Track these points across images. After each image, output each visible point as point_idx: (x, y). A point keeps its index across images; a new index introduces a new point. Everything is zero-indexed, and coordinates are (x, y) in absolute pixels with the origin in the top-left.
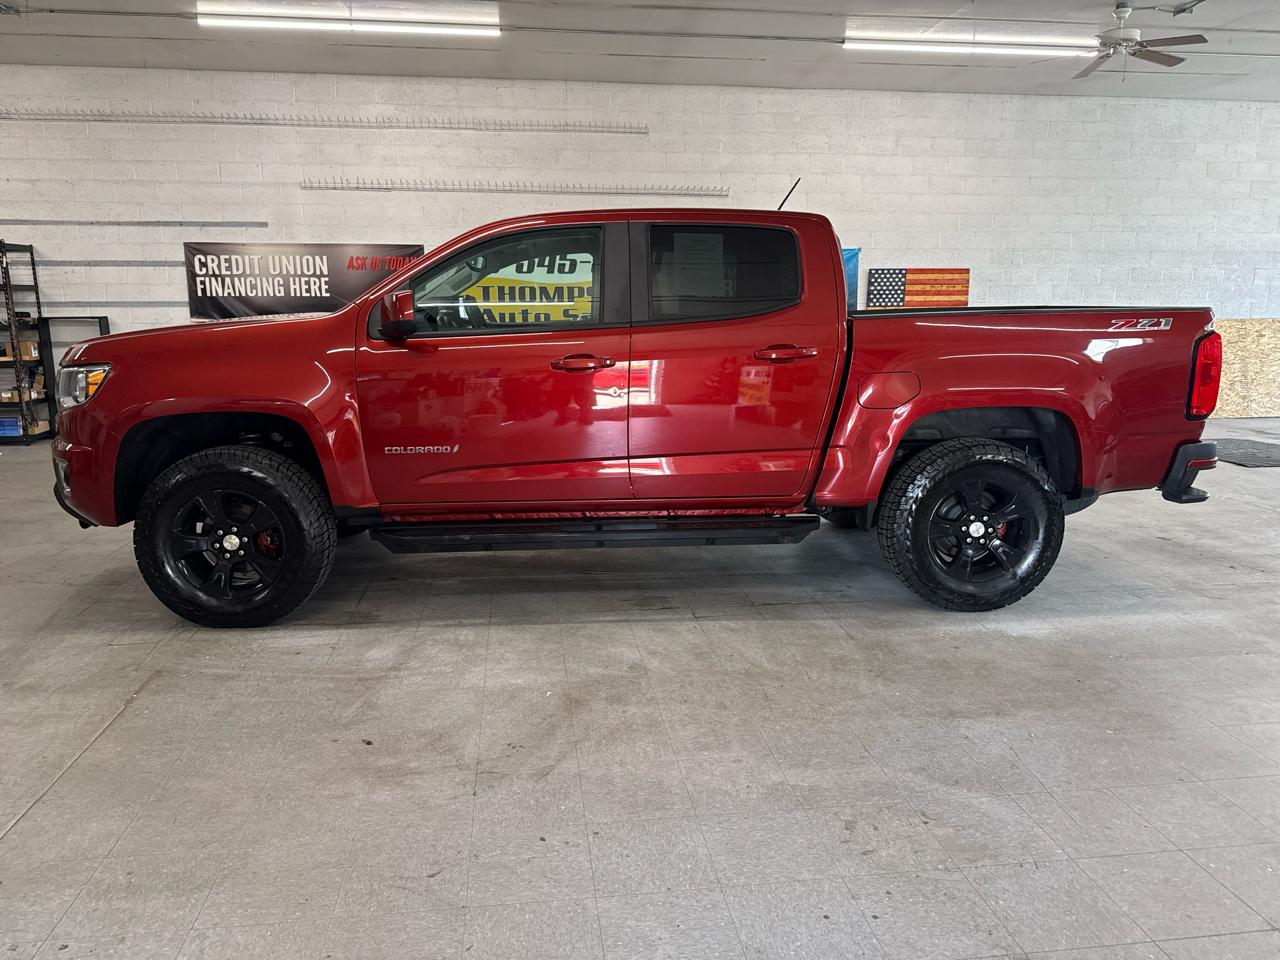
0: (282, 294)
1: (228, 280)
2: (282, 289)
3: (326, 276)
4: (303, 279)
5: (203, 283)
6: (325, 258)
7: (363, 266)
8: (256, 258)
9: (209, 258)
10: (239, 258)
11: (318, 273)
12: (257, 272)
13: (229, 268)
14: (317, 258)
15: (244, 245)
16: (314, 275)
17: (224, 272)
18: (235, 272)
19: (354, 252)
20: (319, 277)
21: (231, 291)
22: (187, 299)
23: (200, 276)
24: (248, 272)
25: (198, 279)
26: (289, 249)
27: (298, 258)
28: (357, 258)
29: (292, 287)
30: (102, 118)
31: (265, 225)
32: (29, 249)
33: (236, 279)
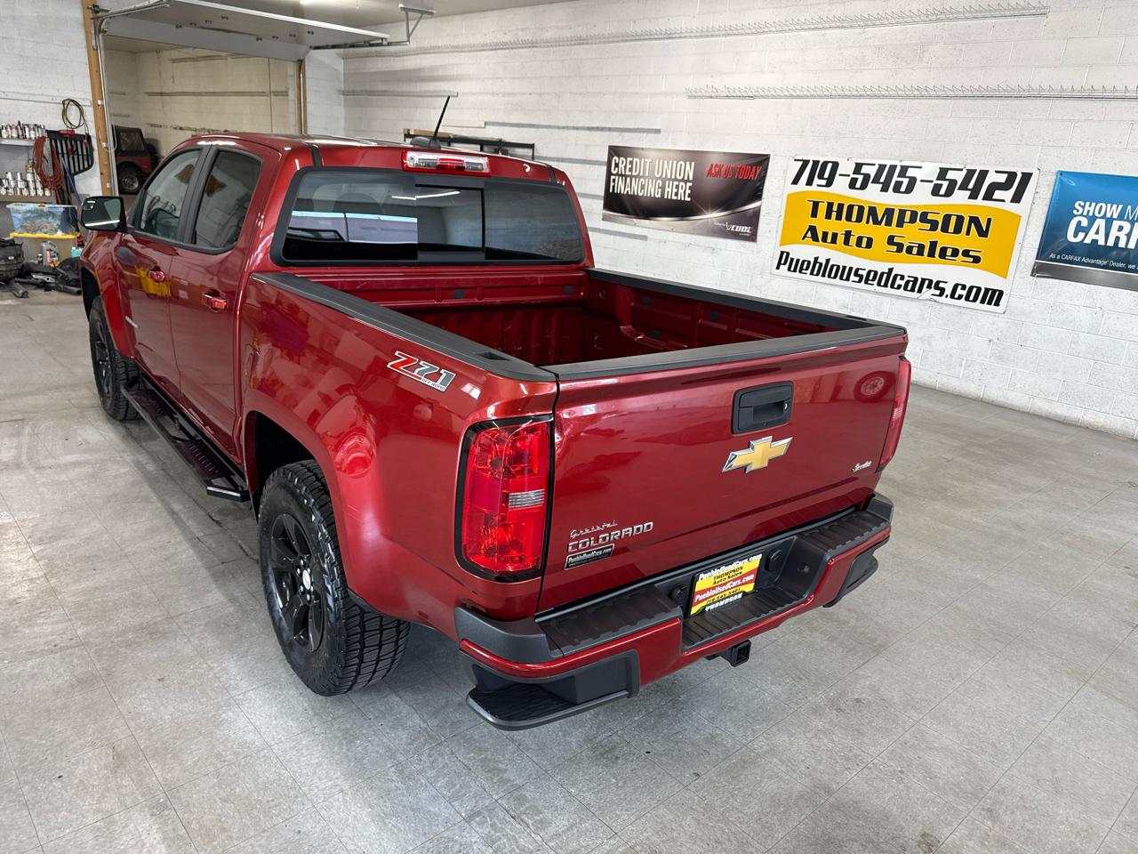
0: (659, 196)
1: (628, 179)
2: (660, 190)
3: (690, 182)
4: (676, 183)
5: (614, 181)
6: (693, 164)
7: (718, 174)
8: (648, 161)
9: (621, 159)
10: (638, 160)
11: (686, 178)
12: (647, 175)
13: (631, 170)
14: (688, 163)
15: (642, 149)
16: (683, 180)
17: (628, 173)
18: (634, 174)
19: (715, 160)
20: (686, 182)
21: (629, 189)
22: (603, 194)
23: (614, 175)
24: (641, 174)
25: (612, 177)
26: (671, 155)
27: (675, 162)
28: (716, 165)
29: (667, 190)
30: (581, 41)
31: (658, 131)
32: (531, 146)
33: (633, 179)
